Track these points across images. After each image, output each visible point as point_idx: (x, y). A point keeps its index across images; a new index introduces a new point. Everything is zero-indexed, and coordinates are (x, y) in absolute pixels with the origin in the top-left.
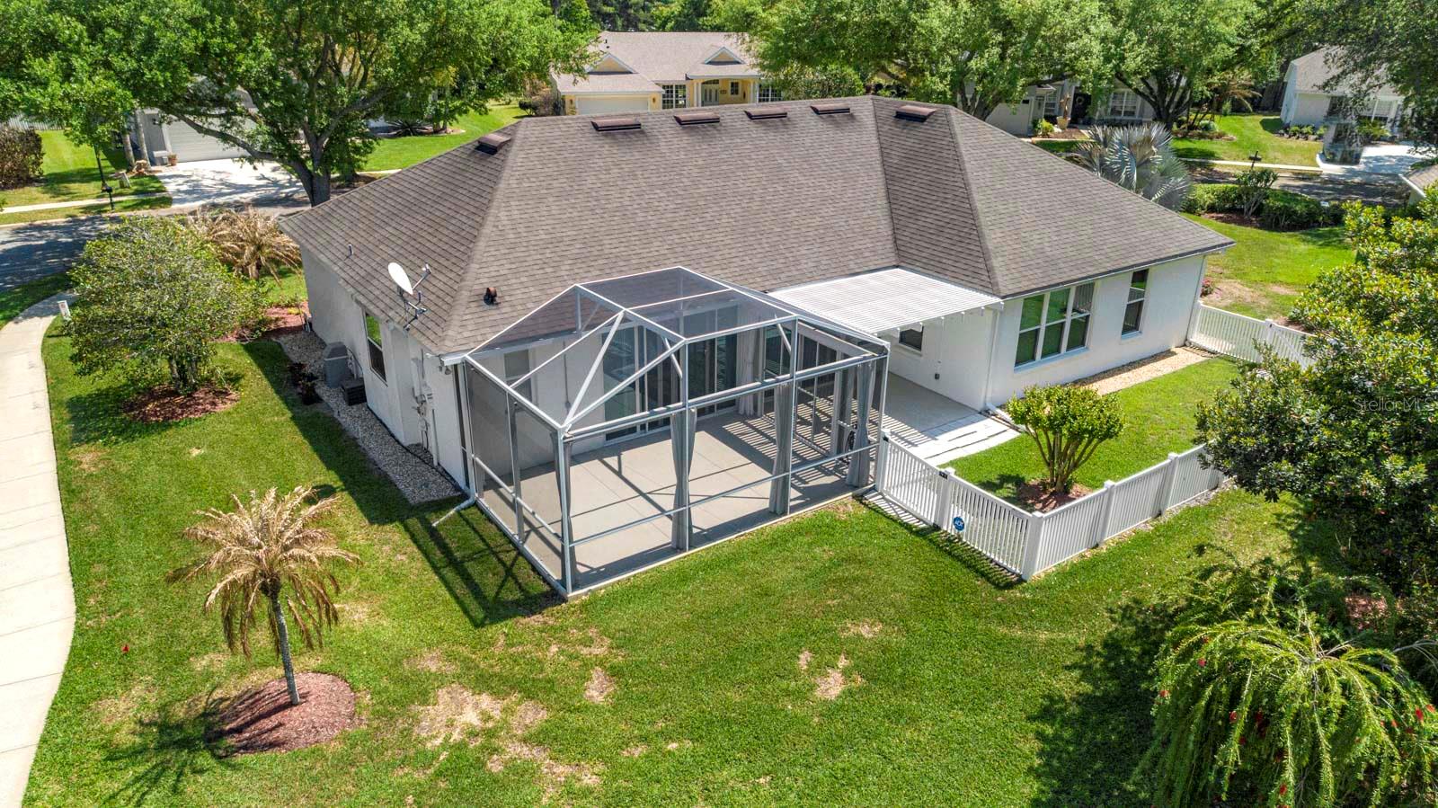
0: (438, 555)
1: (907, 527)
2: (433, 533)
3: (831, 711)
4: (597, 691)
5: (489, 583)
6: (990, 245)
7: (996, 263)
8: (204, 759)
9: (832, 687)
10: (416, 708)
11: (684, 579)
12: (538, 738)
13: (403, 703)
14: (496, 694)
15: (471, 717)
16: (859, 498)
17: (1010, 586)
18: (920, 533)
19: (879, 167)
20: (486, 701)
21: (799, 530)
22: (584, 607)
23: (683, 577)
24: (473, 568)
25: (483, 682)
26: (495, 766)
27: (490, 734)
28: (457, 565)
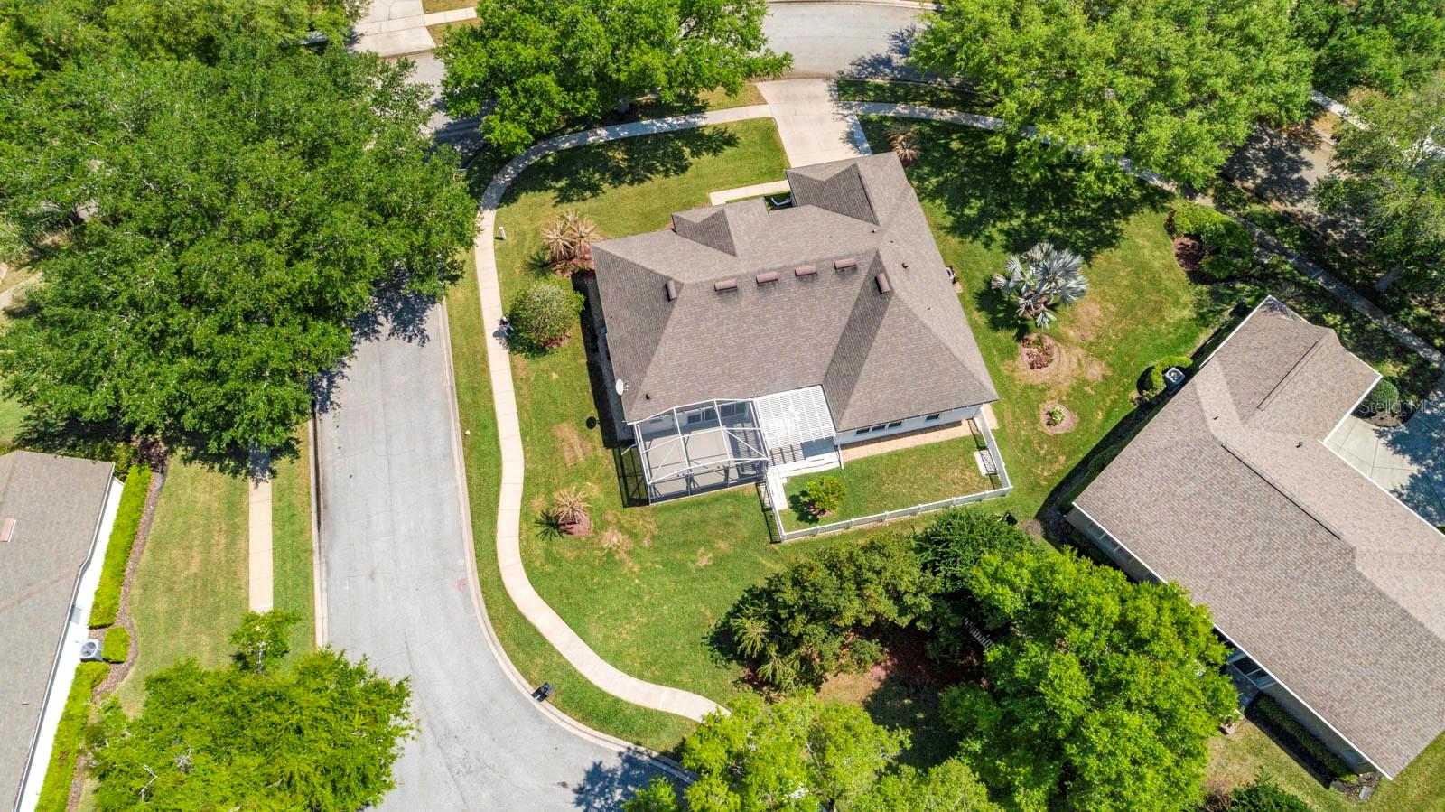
0: (620, 470)
1: (763, 504)
2: (621, 458)
3: (700, 570)
4: (646, 543)
5: (632, 487)
6: (851, 401)
7: (847, 413)
8: (556, 532)
9: (703, 562)
10: (603, 533)
11: (685, 507)
12: (629, 553)
13: (601, 529)
14: (623, 534)
15: (615, 540)
16: (757, 485)
17: (775, 542)
18: (764, 510)
19: (849, 312)
20: (620, 535)
21: (728, 496)
22: (653, 508)
23: (684, 506)
24: (629, 481)
25: (621, 528)
26: (617, 558)
27: (618, 547)
28: (624, 477)
